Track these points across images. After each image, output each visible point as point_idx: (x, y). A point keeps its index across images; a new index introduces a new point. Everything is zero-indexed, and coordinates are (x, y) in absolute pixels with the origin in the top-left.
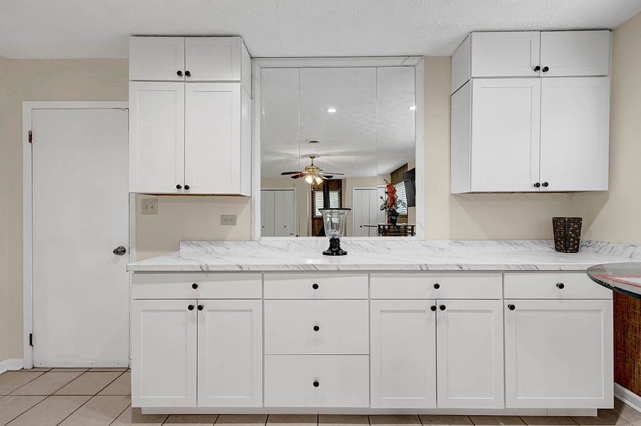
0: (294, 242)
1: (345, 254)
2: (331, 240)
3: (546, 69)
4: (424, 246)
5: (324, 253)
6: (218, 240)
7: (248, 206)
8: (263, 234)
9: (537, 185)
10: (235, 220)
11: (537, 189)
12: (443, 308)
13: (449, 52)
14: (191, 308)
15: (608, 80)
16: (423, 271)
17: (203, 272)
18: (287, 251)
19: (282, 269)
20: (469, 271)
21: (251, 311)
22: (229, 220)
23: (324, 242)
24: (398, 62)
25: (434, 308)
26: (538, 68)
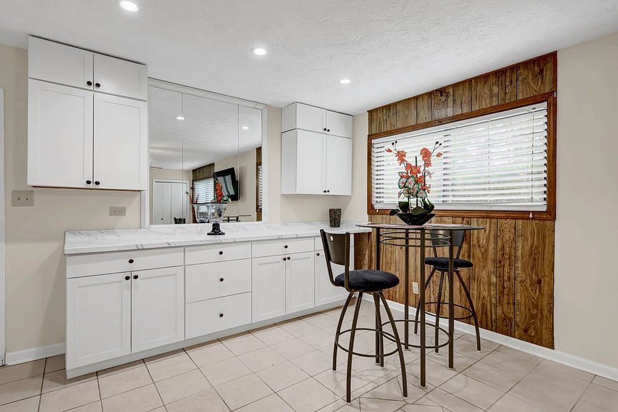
0: (179, 228)
1: (223, 234)
2: (214, 225)
3: (329, 131)
4: (268, 227)
5: (208, 234)
6: (108, 229)
7: (137, 200)
8: (151, 223)
9: (325, 192)
10: (125, 212)
11: (324, 194)
12: (289, 258)
13: (281, 106)
14: (127, 278)
15: (351, 140)
16: (280, 239)
17: (138, 250)
18: (173, 235)
19: (199, 243)
20: (301, 237)
21: (175, 275)
22: (121, 212)
23: (209, 227)
24: (252, 105)
25: (285, 259)
26: (325, 129)
